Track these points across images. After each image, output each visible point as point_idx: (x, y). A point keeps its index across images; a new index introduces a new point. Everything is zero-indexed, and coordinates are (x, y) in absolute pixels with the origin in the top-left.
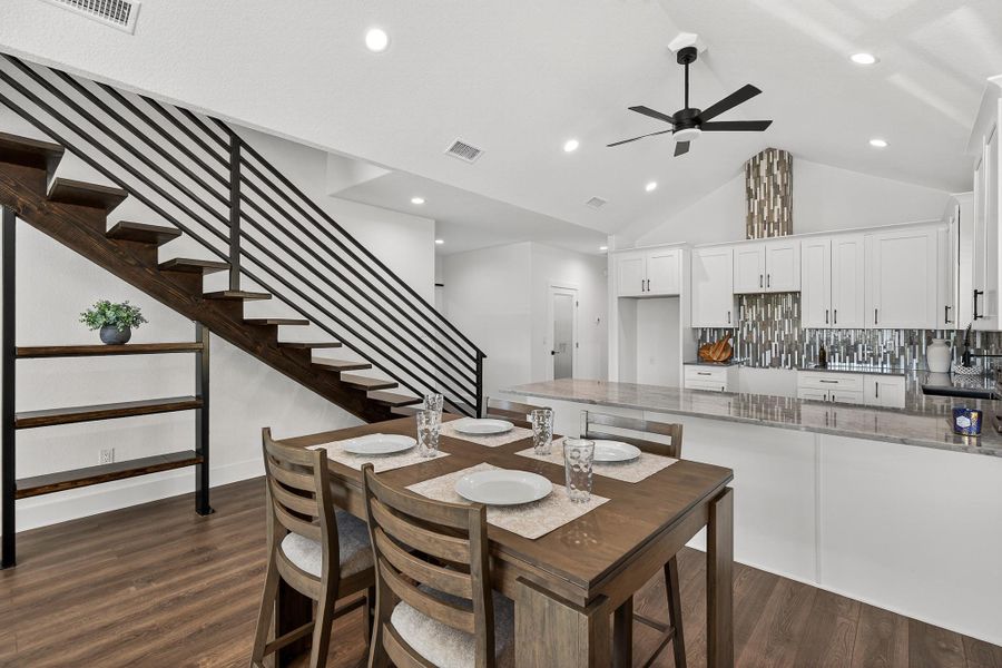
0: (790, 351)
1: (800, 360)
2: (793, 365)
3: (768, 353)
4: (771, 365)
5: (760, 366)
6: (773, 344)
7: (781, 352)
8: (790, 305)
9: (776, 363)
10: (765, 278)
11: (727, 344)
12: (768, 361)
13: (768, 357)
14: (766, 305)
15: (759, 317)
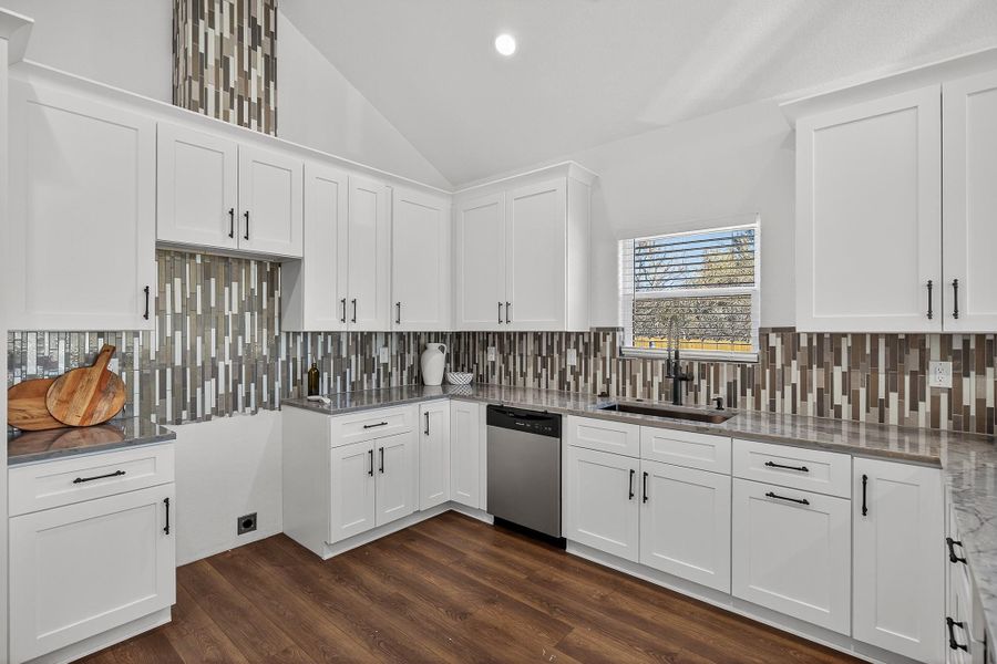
0: (254, 377)
1: (271, 392)
2: (260, 404)
3: (210, 385)
4: (217, 412)
5: (193, 418)
6: (221, 365)
7: (236, 382)
8: (254, 284)
9: (228, 405)
10: (237, 219)
11: (106, 374)
12: (210, 403)
13: (209, 394)
14: (207, 277)
15: (189, 304)
